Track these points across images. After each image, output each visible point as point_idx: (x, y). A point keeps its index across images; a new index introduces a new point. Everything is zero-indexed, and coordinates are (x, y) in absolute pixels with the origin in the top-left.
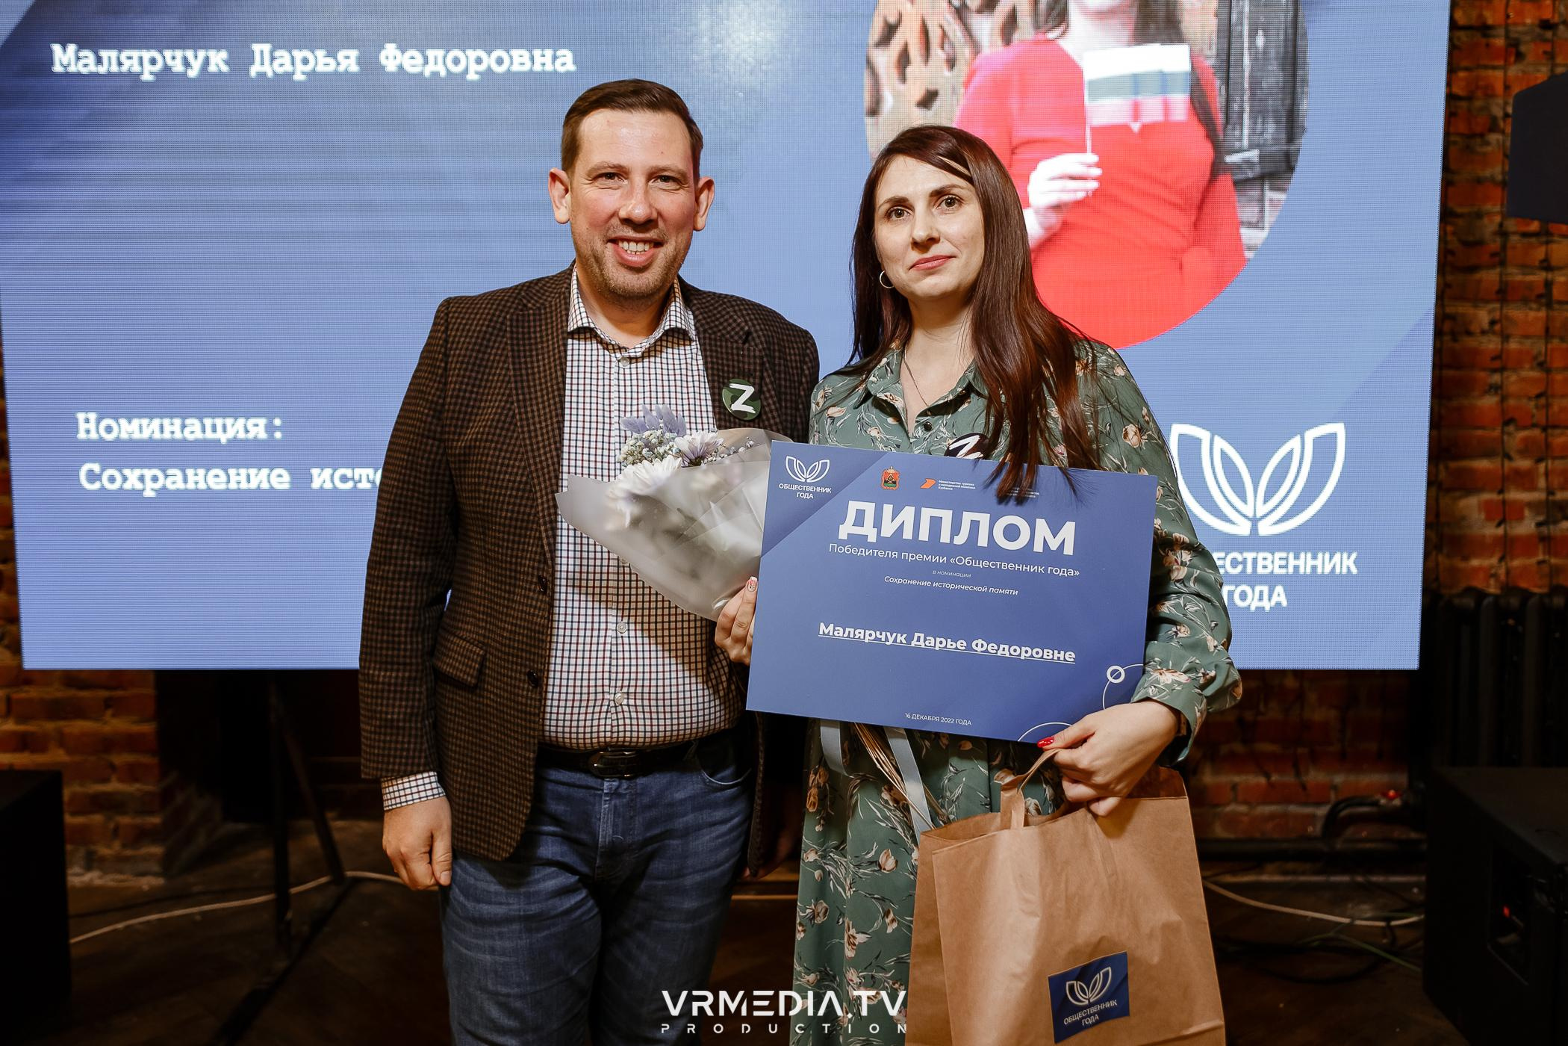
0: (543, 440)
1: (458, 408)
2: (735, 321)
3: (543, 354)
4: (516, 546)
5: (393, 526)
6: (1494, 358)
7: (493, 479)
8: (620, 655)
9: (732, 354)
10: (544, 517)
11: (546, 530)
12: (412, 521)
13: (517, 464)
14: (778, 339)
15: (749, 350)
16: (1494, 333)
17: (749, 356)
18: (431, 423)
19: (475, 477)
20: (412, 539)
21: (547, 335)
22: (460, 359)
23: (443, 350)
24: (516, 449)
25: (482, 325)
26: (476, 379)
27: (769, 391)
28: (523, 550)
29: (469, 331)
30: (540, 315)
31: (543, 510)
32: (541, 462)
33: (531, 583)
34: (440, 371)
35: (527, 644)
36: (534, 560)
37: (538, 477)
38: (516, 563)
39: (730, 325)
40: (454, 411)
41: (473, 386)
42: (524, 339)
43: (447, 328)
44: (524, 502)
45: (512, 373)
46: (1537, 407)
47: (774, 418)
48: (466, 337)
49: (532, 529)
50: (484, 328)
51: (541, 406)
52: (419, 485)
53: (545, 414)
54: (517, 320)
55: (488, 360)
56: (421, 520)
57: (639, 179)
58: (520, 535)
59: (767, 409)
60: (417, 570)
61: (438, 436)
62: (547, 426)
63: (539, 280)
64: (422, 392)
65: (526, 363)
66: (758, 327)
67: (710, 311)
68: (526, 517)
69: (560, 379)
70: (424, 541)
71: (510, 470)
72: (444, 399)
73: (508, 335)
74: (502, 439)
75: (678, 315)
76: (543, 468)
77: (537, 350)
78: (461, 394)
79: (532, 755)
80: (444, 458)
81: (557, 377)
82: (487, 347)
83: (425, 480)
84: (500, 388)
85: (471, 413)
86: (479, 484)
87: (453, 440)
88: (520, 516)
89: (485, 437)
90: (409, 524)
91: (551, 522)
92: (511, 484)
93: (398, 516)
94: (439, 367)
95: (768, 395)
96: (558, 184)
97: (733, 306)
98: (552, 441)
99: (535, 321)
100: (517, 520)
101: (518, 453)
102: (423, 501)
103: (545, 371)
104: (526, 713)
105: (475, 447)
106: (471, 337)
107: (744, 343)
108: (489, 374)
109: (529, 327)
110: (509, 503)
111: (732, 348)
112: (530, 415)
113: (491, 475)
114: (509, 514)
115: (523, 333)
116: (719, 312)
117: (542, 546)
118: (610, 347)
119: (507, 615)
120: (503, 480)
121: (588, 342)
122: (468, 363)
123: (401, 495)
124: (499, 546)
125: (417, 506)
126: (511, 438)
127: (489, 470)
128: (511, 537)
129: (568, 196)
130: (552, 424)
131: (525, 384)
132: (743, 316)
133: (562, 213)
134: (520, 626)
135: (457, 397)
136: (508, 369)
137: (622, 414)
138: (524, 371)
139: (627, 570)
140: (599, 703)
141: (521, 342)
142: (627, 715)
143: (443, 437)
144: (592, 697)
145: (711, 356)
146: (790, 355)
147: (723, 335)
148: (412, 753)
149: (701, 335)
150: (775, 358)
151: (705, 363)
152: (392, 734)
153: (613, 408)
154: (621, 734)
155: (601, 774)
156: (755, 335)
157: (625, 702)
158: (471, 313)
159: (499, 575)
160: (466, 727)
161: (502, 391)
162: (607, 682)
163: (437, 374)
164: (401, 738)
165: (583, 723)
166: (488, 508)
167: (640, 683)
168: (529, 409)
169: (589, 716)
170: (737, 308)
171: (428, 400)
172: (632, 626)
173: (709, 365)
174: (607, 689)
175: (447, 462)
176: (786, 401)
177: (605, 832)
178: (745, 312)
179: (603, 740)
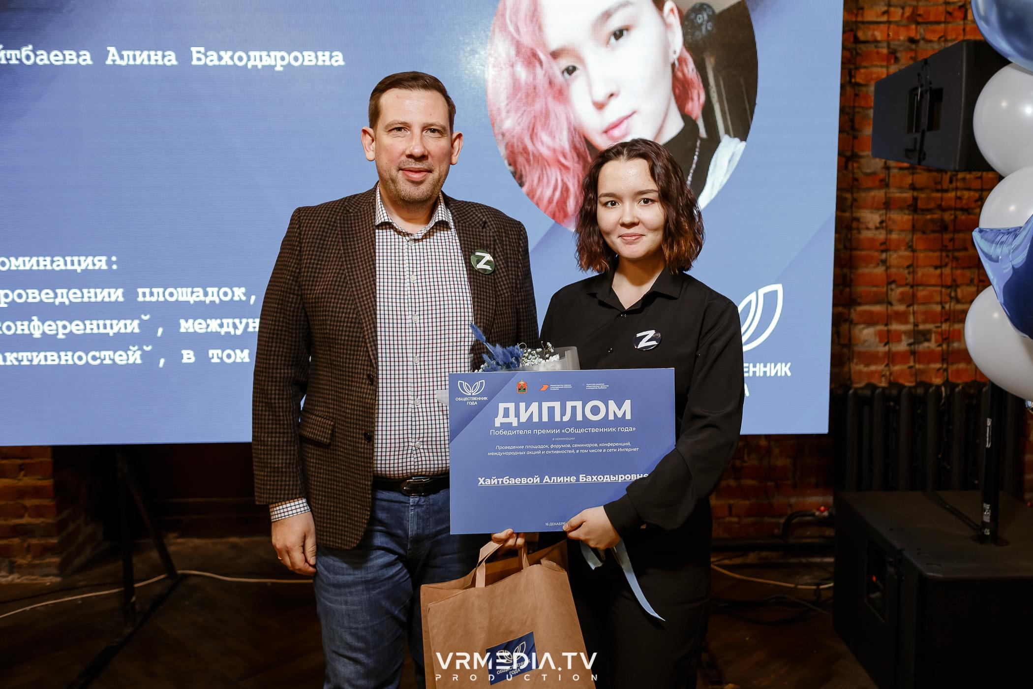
0: (365, 292)
1: (309, 274)
2: (477, 216)
3: (361, 239)
4: (351, 357)
5: (269, 349)
6: (882, 244)
7: (335, 317)
8: (417, 419)
9: (476, 235)
10: (369, 338)
11: (371, 346)
12: (282, 345)
13: (349, 307)
14: (503, 225)
15: (486, 232)
16: (882, 228)
17: (486, 236)
18: (291, 285)
19: (323, 316)
20: (282, 356)
22: (310, 244)
23: (298, 239)
24: (348, 298)
25: (322, 224)
26: (320, 256)
27: (499, 256)
28: (356, 360)
29: (314, 227)
30: (358, 216)
31: (368, 334)
32: (365, 305)
33: (363, 379)
34: (297, 253)
35: (362, 416)
36: (364, 365)
37: (363, 314)
38: (352, 368)
39: (474, 218)
40: (307, 276)
41: (318, 260)
42: (348, 231)
43: (300, 226)
44: (355, 330)
45: (342, 251)
46: (909, 273)
47: (503, 272)
48: (312, 231)
49: (361, 346)
50: (323, 225)
51: (362, 271)
52: (286, 323)
53: (365, 276)
54: (344, 220)
55: (327, 245)
56: (288, 344)
57: (417, 130)
58: (354, 350)
59: (499, 267)
60: (286, 375)
61: (296, 292)
62: (367, 283)
64: (285, 265)
65: (351, 245)
66: (490, 219)
67: (461, 210)
68: (357, 339)
69: (373, 254)
70: (290, 357)
71: (345, 311)
72: (300, 269)
73: (339, 229)
74: (339, 292)
75: (443, 213)
76: (366, 309)
77: (357, 237)
78: (311, 266)
79: (369, 483)
80: (301, 306)
81: (371, 253)
82: (326, 236)
83: (289, 320)
84: (335, 261)
85: (317, 277)
86: (326, 320)
87: (307, 294)
88: (354, 339)
89: (328, 291)
90: (279, 347)
91: (374, 341)
92: (346, 320)
93: (272, 342)
94: (296, 250)
95: (499, 259)
96: (367, 136)
97: (474, 207)
98: (371, 292)
99: (354, 220)
100: (351, 341)
101: (349, 300)
102: (289, 332)
103: (363, 249)
104: (364, 458)
105: (322, 298)
106: (316, 231)
107: (483, 229)
108: (328, 253)
109: (351, 224)
110: (346, 331)
111: (476, 231)
112: (355, 277)
113: (334, 314)
114: (346, 338)
115: (348, 227)
116: (467, 211)
117: (369, 356)
118: (402, 234)
119: (348, 399)
120: (341, 317)
121: (388, 231)
122: (314, 247)
123: (274, 329)
124: (340, 357)
125: (285, 335)
126: (345, 291)
127: (332, 312)
128: (349, 352)
129: (374, 144)
130: (370, 282)
131: (351, 258)
132: (481, 213)
133: (371, 155)
134: (357, 406)
135: (309, 267)
136: (340, 250)
137: (411, 273)
138: (350, 251)
139: (419, 367)
140: (406, 448)
141: (347, 233)
142: (423, 455)
143: (300, 293)
144: (402, 445)
145: (464, 237)
146: (511, 235)
147: (470, 224)
148: (291, 487)
149: (457, 224)
150: (502, 237)
151: (460, 241)
152: (278, 476)
153: (405, 270)
154: (420, 467)
155: (408, 494)
156: (489, 224)
157: (421, 447)
158: (314, 216)
159: (341, 375)
160: (324, 469)
161: (337, 263)
162: (410, 436)
163: (295, 254)
164: (284, 478)
165: (396, 461)
166: (332, 334)
167: (430, 435)
168: (354, 273)
169: (401, 457)
170: (477, 208)
171: (289, 271)
172: (423, 401)
173: (463, 242)
174: (410, 440)
175: (304, 308)
176: (511, 262)
177: (412, 528)
178: (482, 211)
179: (409, 471)
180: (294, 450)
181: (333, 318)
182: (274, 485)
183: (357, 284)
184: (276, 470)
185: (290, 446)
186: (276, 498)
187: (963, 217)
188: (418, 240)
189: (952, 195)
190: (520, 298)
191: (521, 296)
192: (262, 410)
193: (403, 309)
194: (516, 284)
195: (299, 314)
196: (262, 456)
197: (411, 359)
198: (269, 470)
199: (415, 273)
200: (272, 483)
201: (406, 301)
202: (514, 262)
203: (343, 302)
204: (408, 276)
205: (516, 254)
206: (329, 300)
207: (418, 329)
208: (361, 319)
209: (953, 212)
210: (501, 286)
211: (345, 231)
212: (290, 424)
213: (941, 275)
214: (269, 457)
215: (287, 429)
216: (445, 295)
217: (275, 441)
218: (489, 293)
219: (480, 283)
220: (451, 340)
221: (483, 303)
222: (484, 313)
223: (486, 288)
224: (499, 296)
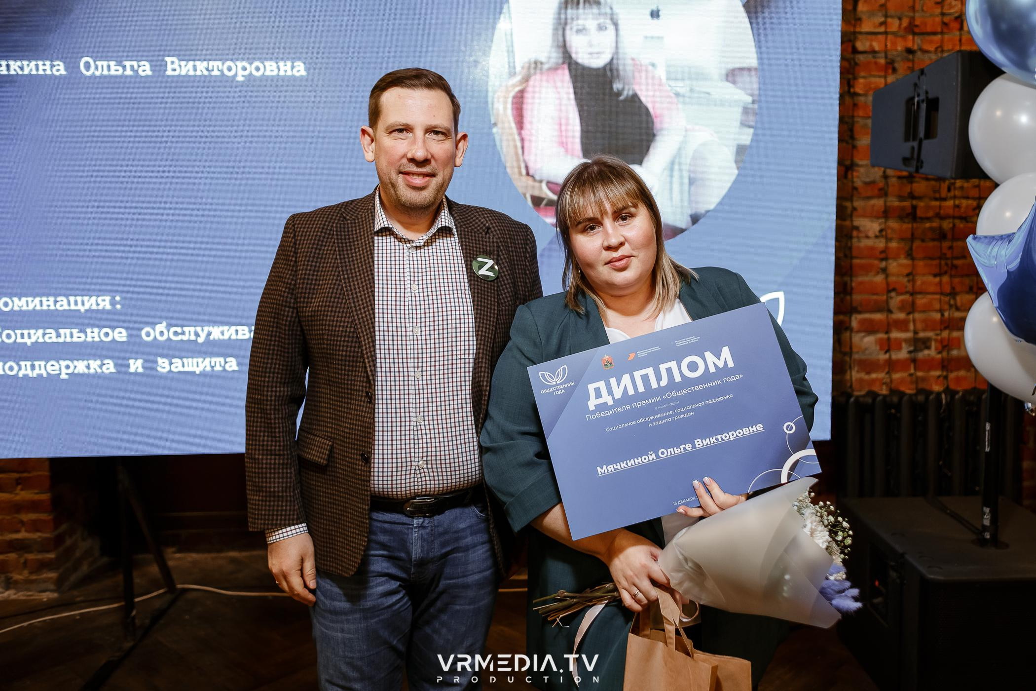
0: (363, 304)
1: (305, 286)
2: (480, 221)
3: (359, 248)
4: (350, 373)
5: (265, 366)
6: (882, 252)
8: (420, 437)
9: (479, 240)
10: (367, 353)
11: (369, 361)
12: (278, 362)
13: (347, 320)
14: (508, 231)
15: (489, 238)
16: (882, 236)
17: (490, 242)
18: (287, 297)
19: (319, 330)
21: (361, 236)
22: (305, 254)
23: (293, 249)
24: (345, 310)
25: (318, 232)
26: (315, 266)
27: (503, 263)
28: (355, 376)
29: (309, 236)
30: (355, 223)
31: (366, 349)
32: (362, 318)
33: (362, 396)
34: (292, 263)
35: (360, 436)
36: (363, 381)
37: (361, 327)
38: (351, 384)
39: (476, 223)
40: (302, 288)
41: (314, 271)
42: (345, 239)
43: (295, 235)
44: (353, 345)
45: (339, 261)
46: (909, 281)
47: (507, 279)
48: (308, 240)
49: (360, 362)
50: (319, 234)
51: (359, 281)
53: (363, 286)
54: (340, 227)
55: (323, 254)
57: (419, 132)
58: (352, 366)
59: (502, 274)
60: (282, 394)
61: (292, 305)
62: (365, 294)
63: (353, 201)
64: (279, 277)
65: (348, 254)
66: (494, 225)
67: (464, 215)
68: (355, 354)
69: (371, 264)
71: (342, 324)
72: (296, 281)
73: (335, 237)
74: (335, 304)
75: (446, 218)
76: (364, 322)
77: (354, 245)
78: (307, 277)
80: (297, 320)
81: (369, 263)
82: (322, 245)
83: (285, 334)
84: (332, 271)
85: (314, 289)
86: (323, 334)
87: (303, 307)
88: (352, 354)
89: (325, 303)
90: (275, 364)
91: (371, 356)
92: (344, 334)
93: (268, 359)
94: (291, 260)
95: (501, 265)
96: (366, 136)
97: (478, 211)
98: (369, 304)
99: (352, 227)
100: (350, 356)
101: (347, 313)
103: (361, 259)
104: (361, 480)
105: (318, 311)
106: (311, 240)
107: (486, 234)
108: (324, 263)
109: (348, 231)
110: (343, 346)
111: (479, 237)
112: (353, 288)
113: (331, 328)
115: (345, 235)
116: (468, 217)
117: (367, 372)
118: (403, 240)
119: (346, 418)
120: (339, 331)
121: (388, 237)
122: (310, 256)
124: (338, 374)
125: (281, 351)
126: (342, 303)
127: (329, 325)
128: (347, 368)
129: (373, 144)
130: (368, 293)
131: (348, 268)
132: (485, 218)
133: (370, 156)
134: (356, 425)
135: (304, 279)
136: (336, 259)
137: (412, 282)
138: (347, 260)
139: (420, 382)
140: (409, 468)
141: (344, 241)
142: (427, 474)
143: (296, 306)
144: (404, 464)
145: (466, 242)
146: (517, 238)
147: (472, 229)
148: (288, 513)
149: (459, 231)
150: (507, 242)
151: (463, 247)
152: (274, 501)
153: (406, 280)
154: (424, 487)
155: (412, 515)
156: (493, 229)
157: (425, 466)
158: (309, 224)
159: (339, 392)
160: (323, 492)
161: (333, 273)
162: (413, 455)
163: (290, 265)
164: (280, 503)
165: (399, 482)
166: (330, 350)
167: (434, 454)
168: (352, 284)
169: (403, 477)
170: (480, 213)
171: (284, 282)
172: (426, 418)
173: (465, 248)
174: (413, 459)
175: (300, 322)
176: (518, 269)
177: (416, 551)
178: (485, 216)
179: (412, 491)
180: (291, 473)
181: (330, 333)
182: (269, 510)
183: (355, 296)
184: (272, 494)
185: (287, 468)
186: (272, 524)
187: (962, 226)
188: (420, 247)
189: (950, 203)
192: (256, 431)
193: (403, 320)
195: (295, 328)
196: (257, 480)
197: (412, 374)
198: (264, 494)
199: (416, 283)
200: (268, 508)
201: (407, 313)
203: (340, 315)
204: (409, 286)
206: (326, 313)
207: (419, 342)
208: (359, 333)
209: (951, 220)
210: (505, 293)
211: (341, 239)
212: (287, 445)
213: (940, 283)
214: (264, 480)
215: (283, 450)
216: (448, 305)
217: (270, 464)
218: (491, 301)
219: (481, 290)
220: (454, 353)
221: (484, 311)
222: (485, 321)
223: (488, 296)
224: (502, 304)
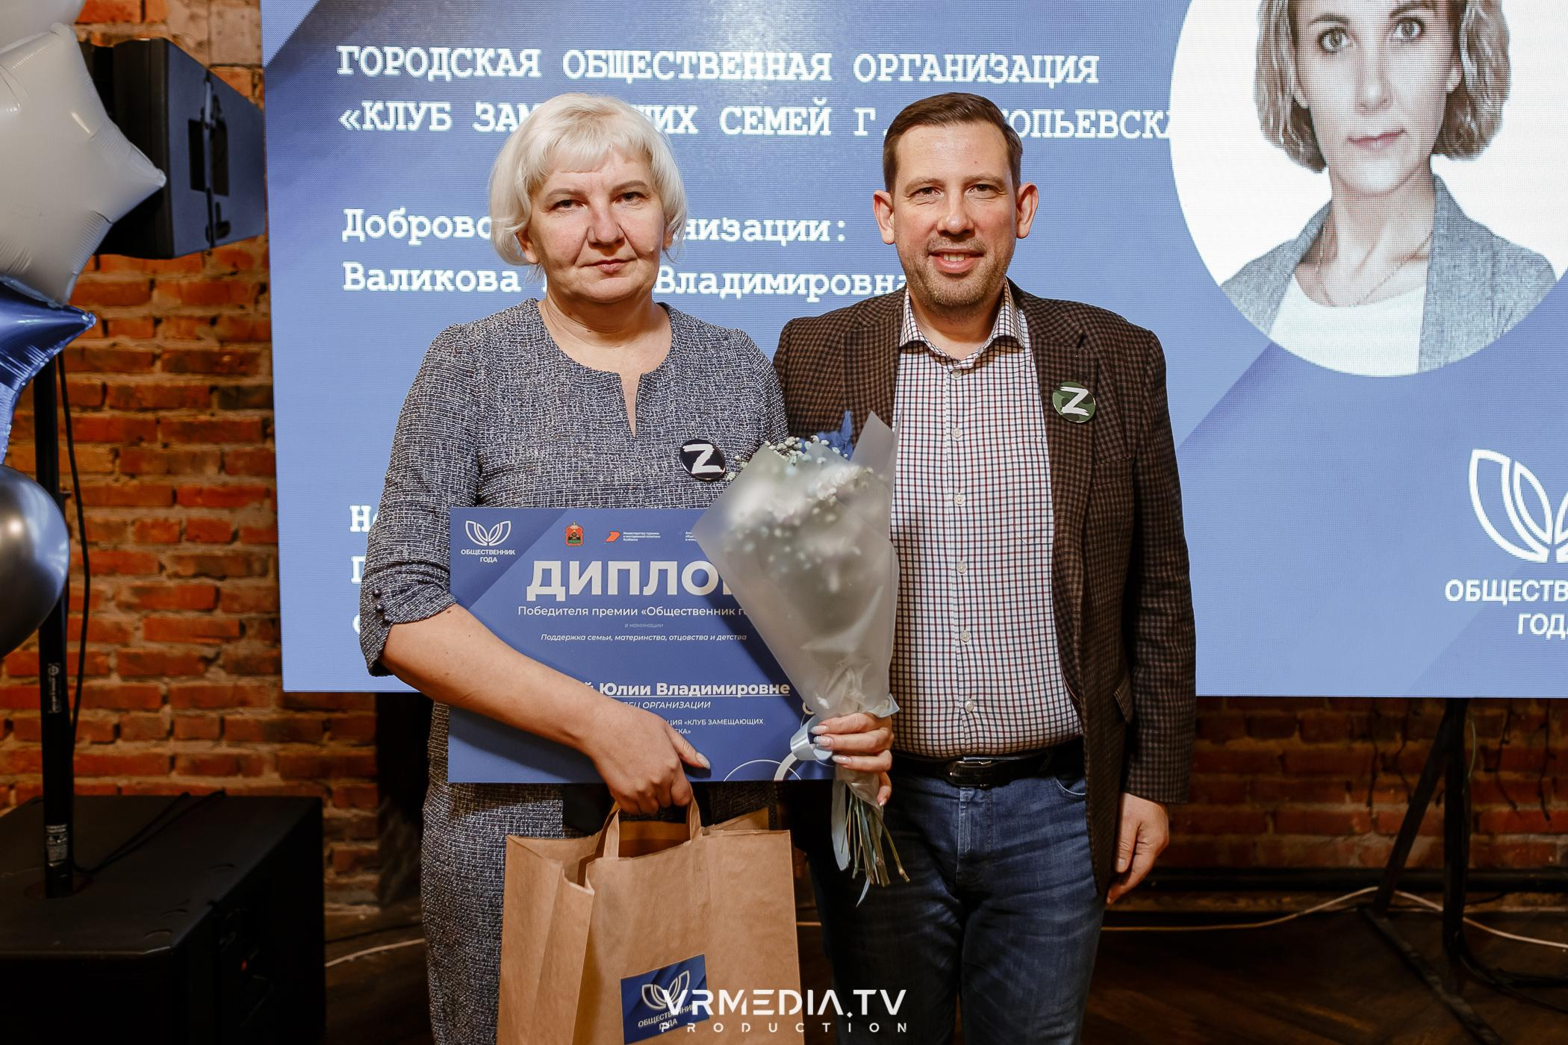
2: (1069, 325)
3: (874, 370)
8: (966, 663)
9: (1066, 358)
14: (1116, 341)
15: (1083, 353)
17: (1083, 359)
21: (880, 352)
22: (799, 379)
25: (820, 345)
26: (812, 397)
27: (1105, 393)
29: (807, 351)
30: (874, 332)
39: (1064, 329)
41: (810, 404)
42: (856, 357)
45: (845, 390)
47: (1110, 420)
48: (805, 357)
54: (852, 338)
55: (824, 378)
57: (955, 189)
59: (1103, 411)
63: (876, 299)
65: (858, 380)
66: (1093, 331)
67: (1044, 317)
69: (889, 395)
73: (842, 353)
75: (1008, 322)
77: (869, 366)
81: (887, 392)
82: (823, 365)
84: (833, 405)
95: (1104, 397)
96: (882, 205)
97: (1068, 311)
99: (868, 338)
107: (1078, 346)
108: (824, 392)
109: (862, 345)
111: (1066, 352)
115: (857, 350)
116: (1053, 318)
118: (942, 360)
121: (921, 356)
129: (892, 216)
131: (857, 400)
132: (1078, 320)
133: (888, 235)
136: (841, 386)
137: (954, 425)
138: (855, 388)
139: (966, 580)
140: (950, 710)
141: (854, 360)
142: (978, 722)
144: (943, 705)
145: (1043, 361)
146: (1131, 355)
147: (1057, 340)
149: (1034, 341)
150: (1114, 359)
151: (1037, 367)
153: (944, 420)
154: (976, 740)
155: (957, 783)
156: (1090, 338)
157: (976, 709)
158: (810, 334)
165: (935, 731)
167: (988, 690)
169: (942, 724)
170: (1072, 312)
172: (972, 636)
173: (1041, 370)
174: (956, 697)
176: (1129, 402)
177: (963, 839)
178: (1080, 316)
179: (957, 747)
188: (969, 370)
190: (1145, 463)
191: (1148, 459)
193: (938, 483)
194: (1138, 439)
197: (953, 566)
199: (960, 426)
201: (944, 471)
202: (1134, 402)
204: (948, 431)
205: (1138, 389)
207: (964, 517)
210: (1106, 443)
211: (851, 357)
216: (1009, 460)
218: (1082, 455)
219: (1065, 438)
220: (1018, 535)
221: (1070, 471)
222: (1071, 488)
223: (1076, 447)
224: (1100, 459)
